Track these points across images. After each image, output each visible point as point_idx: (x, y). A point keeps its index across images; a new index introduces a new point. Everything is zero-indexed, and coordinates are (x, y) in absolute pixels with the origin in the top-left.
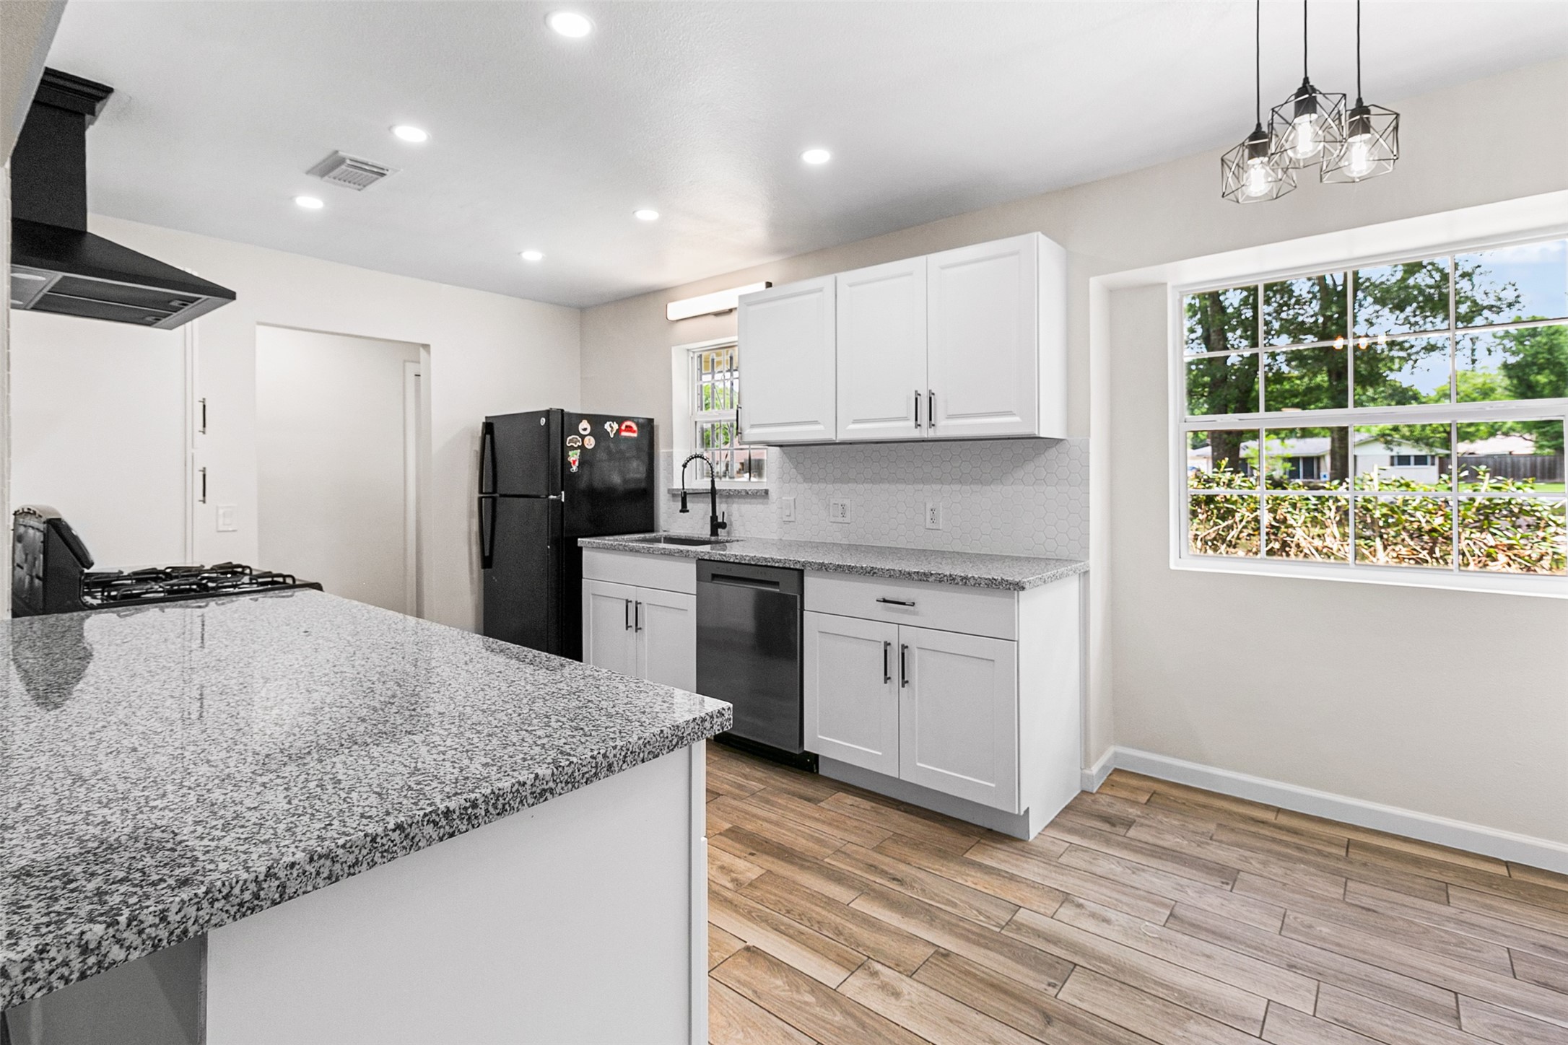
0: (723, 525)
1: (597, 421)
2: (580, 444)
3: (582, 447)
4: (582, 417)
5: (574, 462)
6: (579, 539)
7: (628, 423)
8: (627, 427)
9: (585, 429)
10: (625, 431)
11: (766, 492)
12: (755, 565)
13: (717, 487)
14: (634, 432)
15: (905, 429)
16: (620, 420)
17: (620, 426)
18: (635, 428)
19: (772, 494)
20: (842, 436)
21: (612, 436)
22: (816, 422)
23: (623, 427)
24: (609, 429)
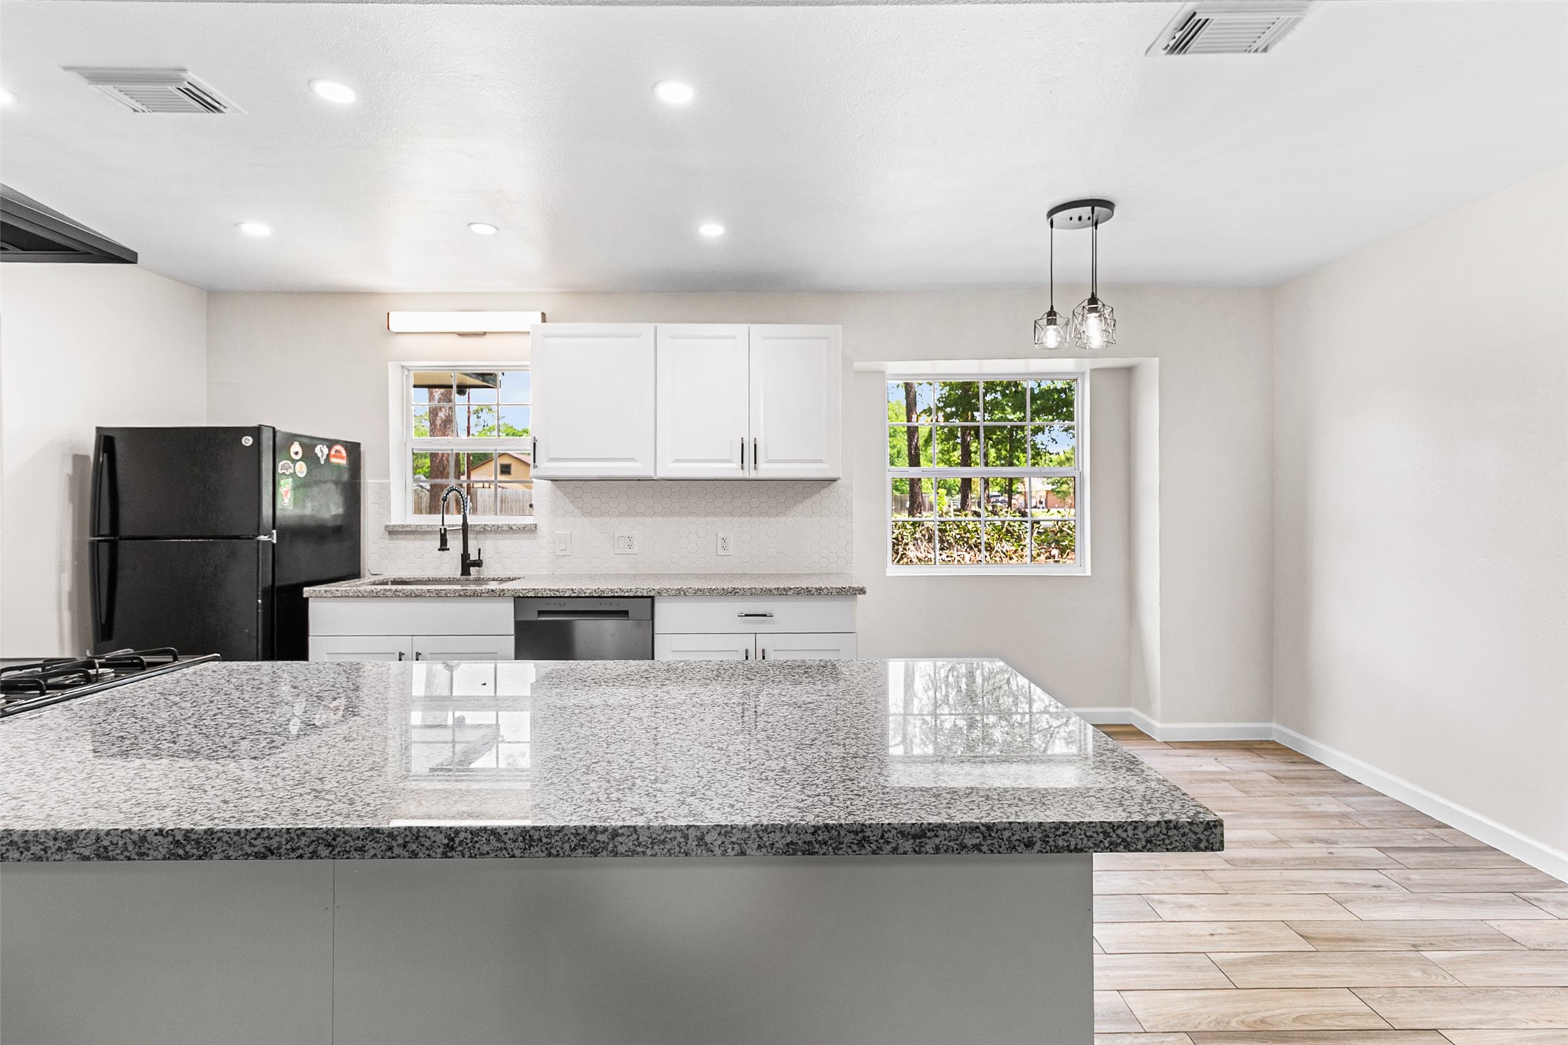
0: (478, 564)
1: (309, 445)
2: (292, 471)
3: (293, 475)
4: (292, 437)
5: (287, 492)
6: (305, 589)
7: (338, 447)
8: (336, 451)
9: (297, 453)
10: (335, 456)
11: (536, 526)
12: (599, 597)
13: (469, 522)
14: (342, 458)
15: (732, 470)
16: (331, 443)
17: (330, 451)
18: (344, 453)
19: (543, 529)
20: (662, 474)
21: (322, 462)
22: (633, 460)
23: (333, 452)
24: (319, 454)
